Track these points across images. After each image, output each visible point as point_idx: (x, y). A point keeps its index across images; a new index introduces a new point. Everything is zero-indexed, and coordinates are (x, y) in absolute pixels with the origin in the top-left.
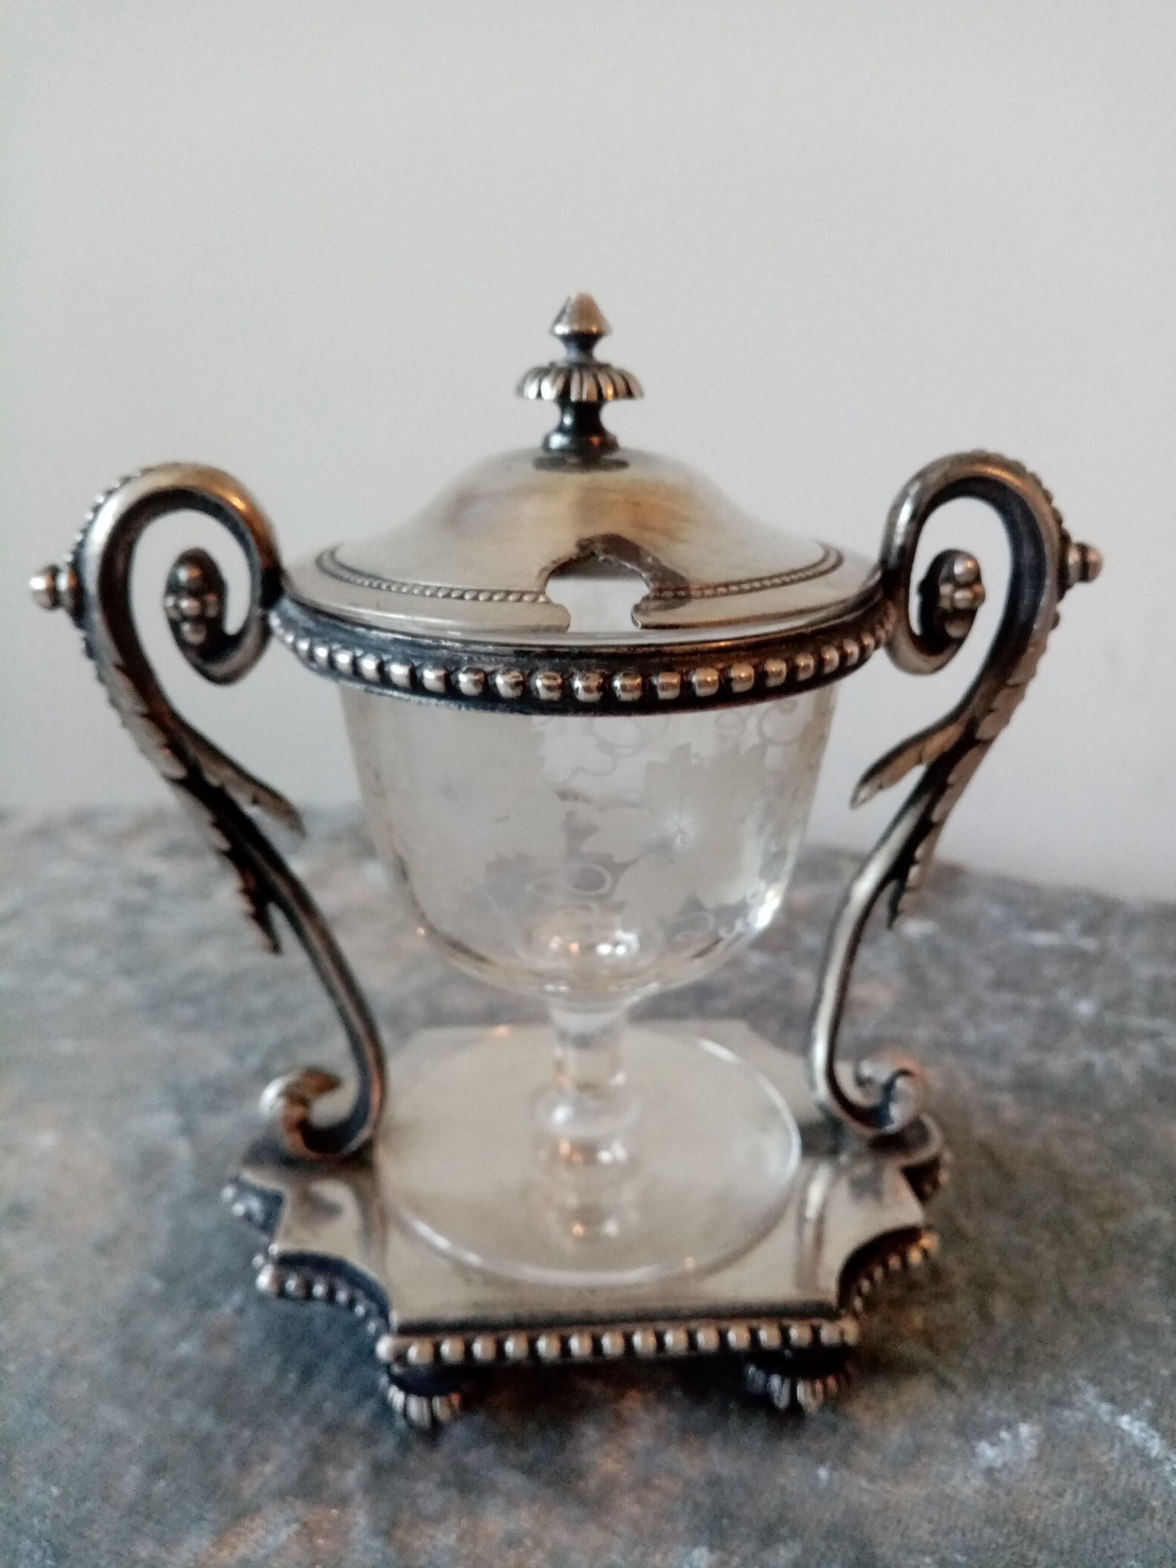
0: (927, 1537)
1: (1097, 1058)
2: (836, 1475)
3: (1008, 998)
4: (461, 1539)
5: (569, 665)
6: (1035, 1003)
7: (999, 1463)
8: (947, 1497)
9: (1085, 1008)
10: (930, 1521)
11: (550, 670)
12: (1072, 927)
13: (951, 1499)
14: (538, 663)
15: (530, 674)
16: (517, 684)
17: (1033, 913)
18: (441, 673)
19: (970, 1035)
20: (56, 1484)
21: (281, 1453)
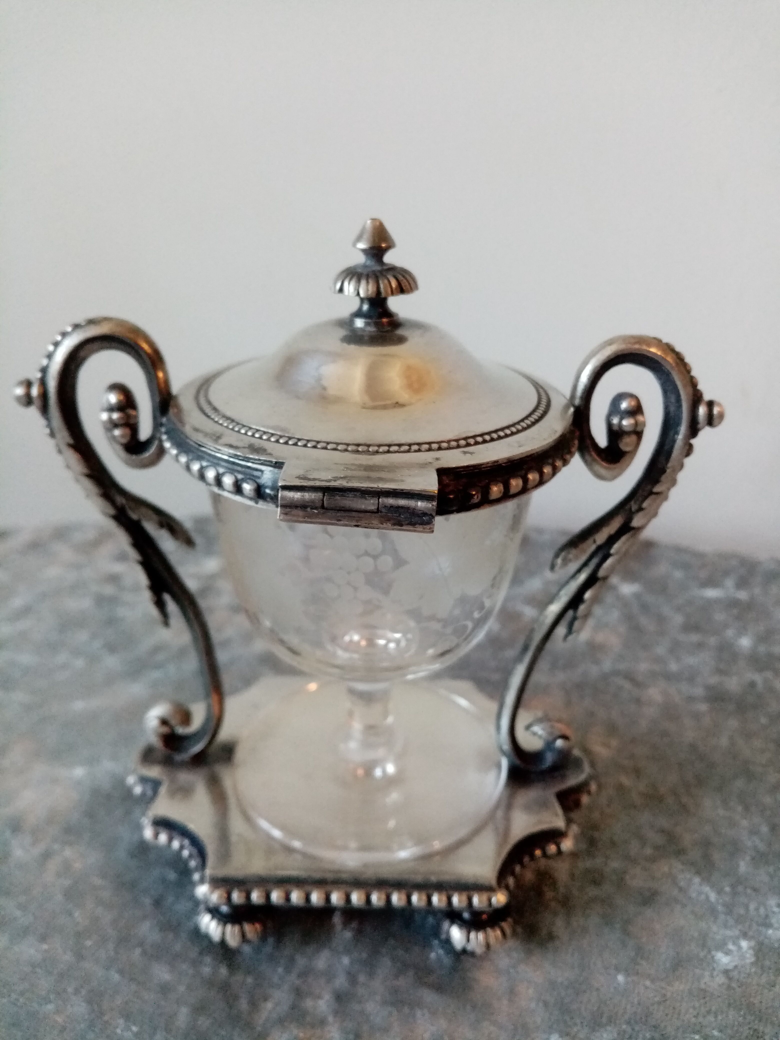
0: (693, 1020)
1: (758, 678)
2: (630, 979)
3: (695, 638)
6: (713, 641)
7: (730, 967)
8: (702, 990)
9: (745, 642)
10: (694, 1008)
12: (730, 583)
13: (704, 991)
17: (703, 574)
19: (673, 667)
20: (135, 1024)
21: (276, 994)
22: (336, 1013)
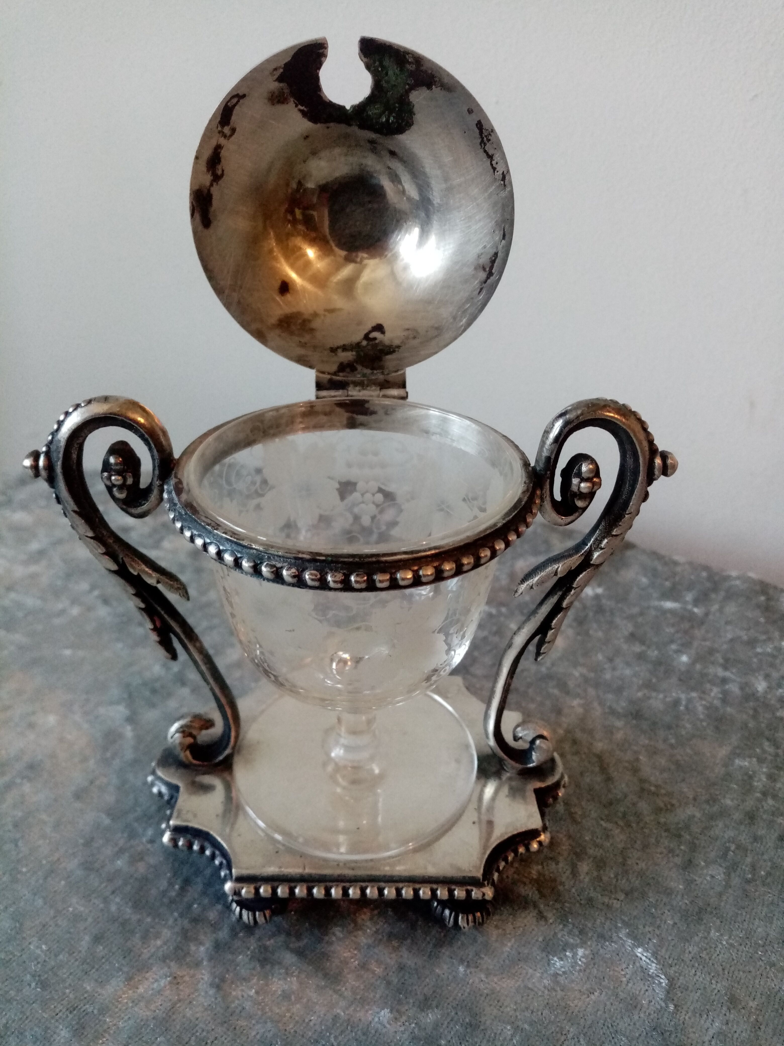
0: (512, 1013)
1: (683, 697)
2: (468, 971)
4: (257, 993)
5: (325, 567)
6: (653, 654)
7: (561, 971)
8: (529, 988)
10: (516, 1003)
11: (314, 570)
12: (690, 597)
13: (530, 990)
14: (307, 564)
15: (303, 570)
16: (294, 577)
18: (252, 564)
19: (608, 675)
20: (45, 943)
21: (166, 933)
22: (211, 959)
